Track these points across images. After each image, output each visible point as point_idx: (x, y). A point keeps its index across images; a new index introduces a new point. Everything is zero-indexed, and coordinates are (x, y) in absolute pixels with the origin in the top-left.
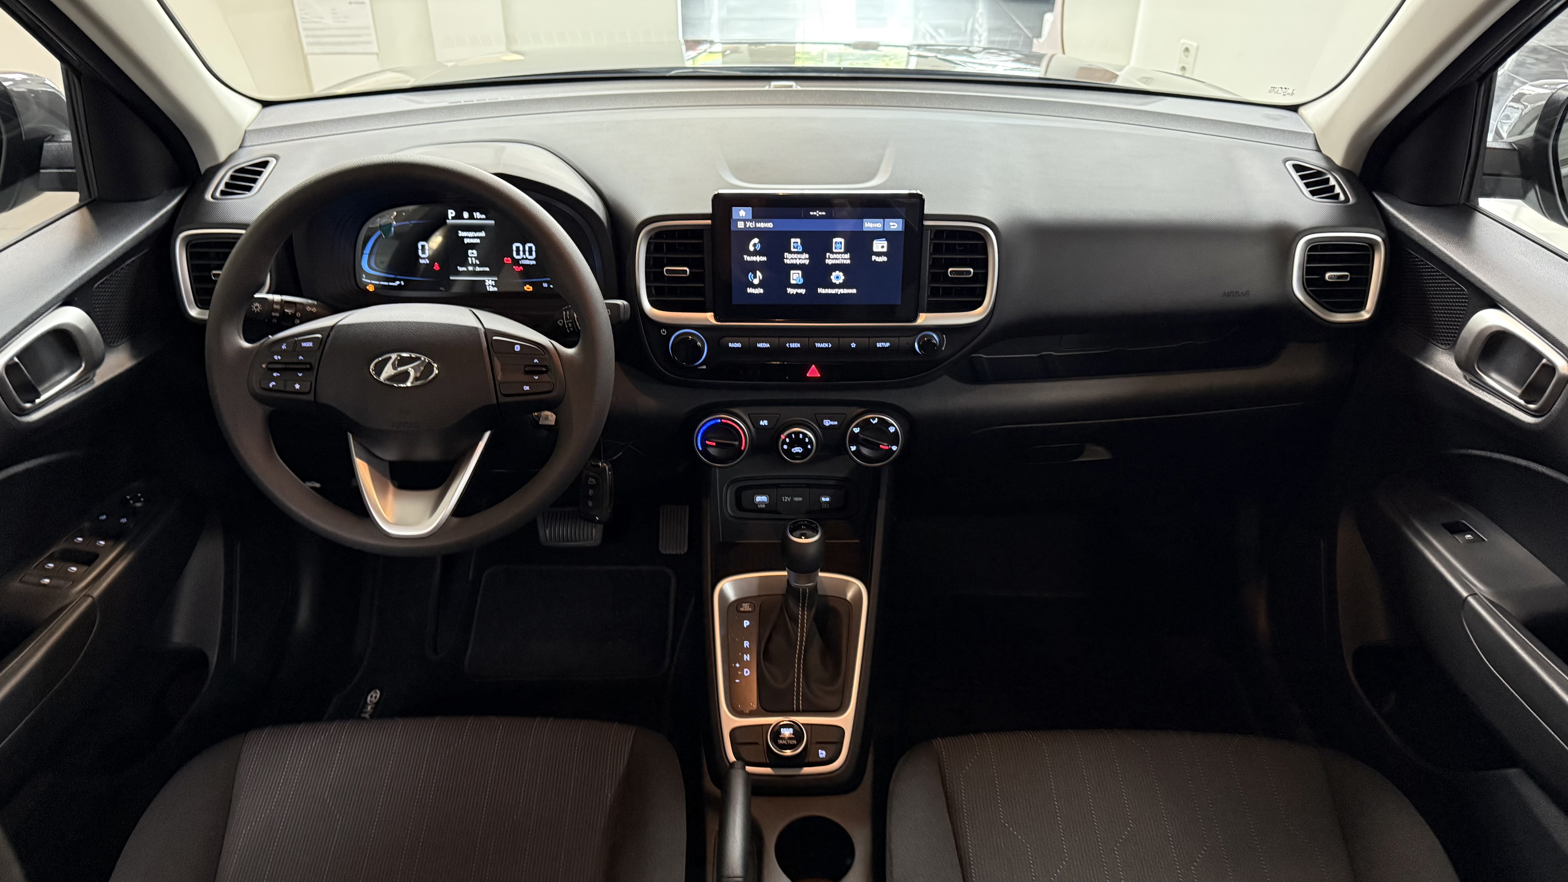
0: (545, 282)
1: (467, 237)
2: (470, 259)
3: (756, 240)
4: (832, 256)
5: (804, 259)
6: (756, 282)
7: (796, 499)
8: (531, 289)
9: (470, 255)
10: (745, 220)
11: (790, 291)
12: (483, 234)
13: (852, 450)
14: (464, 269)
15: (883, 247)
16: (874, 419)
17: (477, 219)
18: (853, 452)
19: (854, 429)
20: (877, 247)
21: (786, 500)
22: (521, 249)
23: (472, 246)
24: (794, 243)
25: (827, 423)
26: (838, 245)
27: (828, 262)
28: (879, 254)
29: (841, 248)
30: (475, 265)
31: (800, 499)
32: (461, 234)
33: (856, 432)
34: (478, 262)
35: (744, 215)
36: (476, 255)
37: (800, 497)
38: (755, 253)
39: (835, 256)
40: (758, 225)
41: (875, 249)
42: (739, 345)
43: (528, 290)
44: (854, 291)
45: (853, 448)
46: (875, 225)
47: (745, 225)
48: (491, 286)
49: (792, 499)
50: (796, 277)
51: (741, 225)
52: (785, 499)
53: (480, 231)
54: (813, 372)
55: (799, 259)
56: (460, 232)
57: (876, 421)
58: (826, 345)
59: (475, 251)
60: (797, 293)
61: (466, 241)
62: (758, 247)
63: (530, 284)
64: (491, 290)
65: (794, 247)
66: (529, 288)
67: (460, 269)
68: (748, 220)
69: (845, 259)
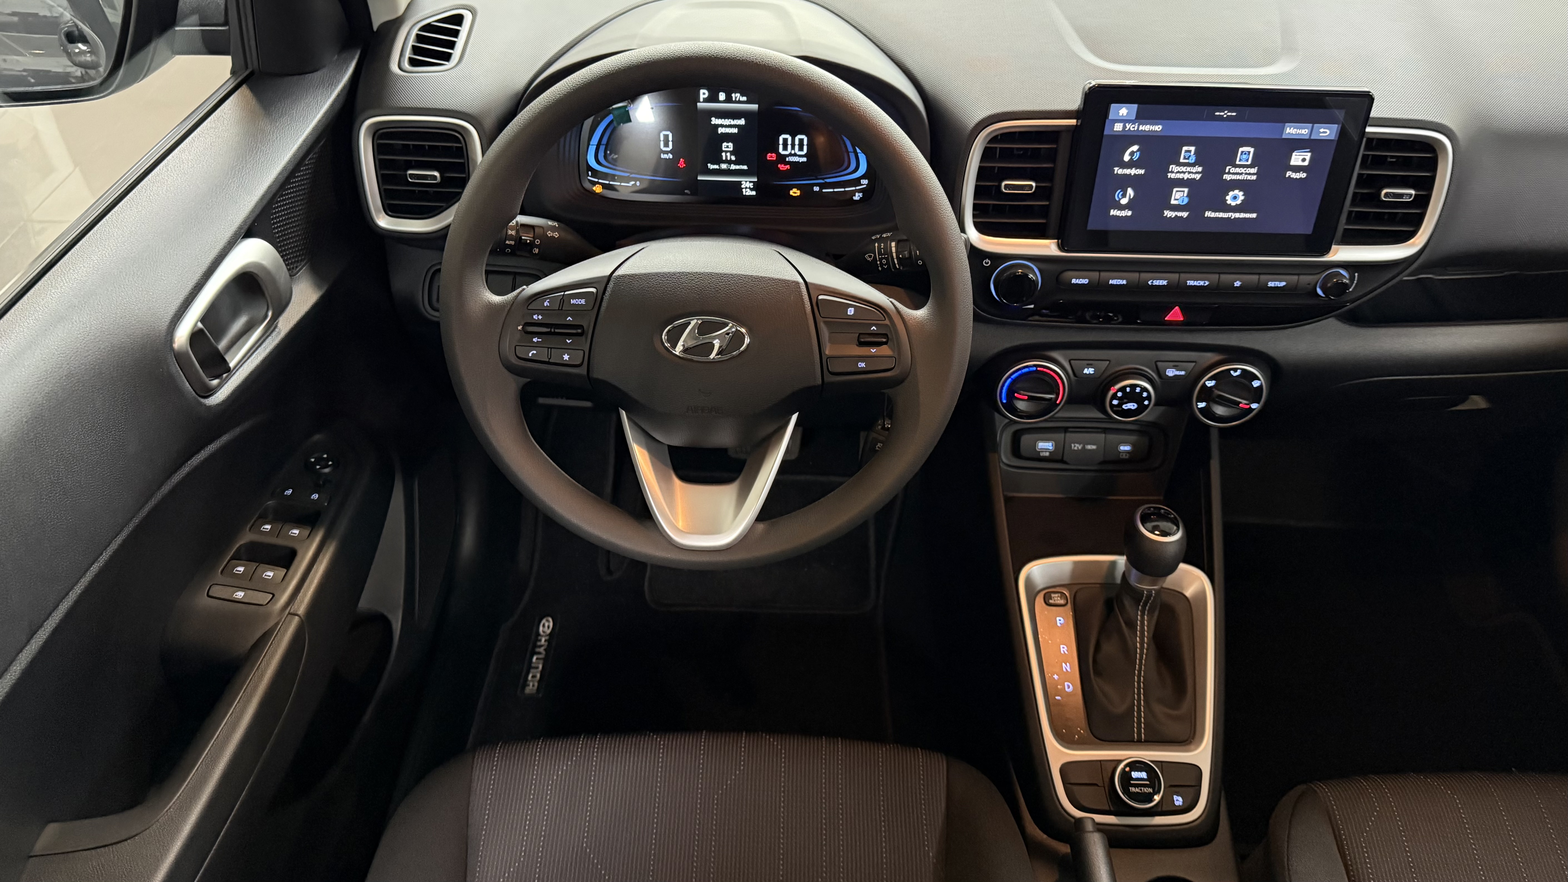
0: (816, 185)
1: (722, 126)
2: (723, 154)
3: (1135, 148)
4: (1233, 170)
5: (1195, 173)
6: (1124, 201)
7: (1089, 447)
8: (798, 193)
9: (724, 149)
10: (1124, 121)
11: (1168, 214)
12: (742, 122)
13: (1199, 407)
14: (716, 167)
15: (1304, 160)
16: (1235, 370)
17: (736, 102)
18: (1201, 410)
19: (1207, 383)
20: (1296, 160)
22: (789, 142)
23: (727, 137)
24: (1186, 151)
25: (1171, 373)
26: (1244, 157)
27: (1227, 177)
28: (1297, 169)
29: (1247, 160)
30: (730, 162)
31: (1094, 447)
32: (715, 121)
33: (1209, 385)
34: (733, 158)
35: (1125, 114)
36: (731, 149)
37: (1093, 444)
38: (1131, 164)
39: (1238, 170)
40: (1141, 128)
41: (1293, 163)
42: (1085, 281)
43: (794, 195)
44: (1254, 215)
45: (1202, 405)
46: (1299, 131)
47: (1125, 127)
48: (748, 190)
49: (1084, 447)
50: (1179, 196)
51: (1118, 127)
52: (1075, 446)
53: (739, 118)
54: (1176, 315)
55: (1189, 173)
56: (713, 119)
57: (1238, 373)
58: (1202, 283)
59: (731, 145)
60: (1176, 216)
61: (721, 130)
62: (1136, 157)
63: (798, 187)
64: (747, 194)
65: (1185, 158)
66: (795, 193)
67: (711, 167)
68: (1129, 121)
69: (1250, 174)
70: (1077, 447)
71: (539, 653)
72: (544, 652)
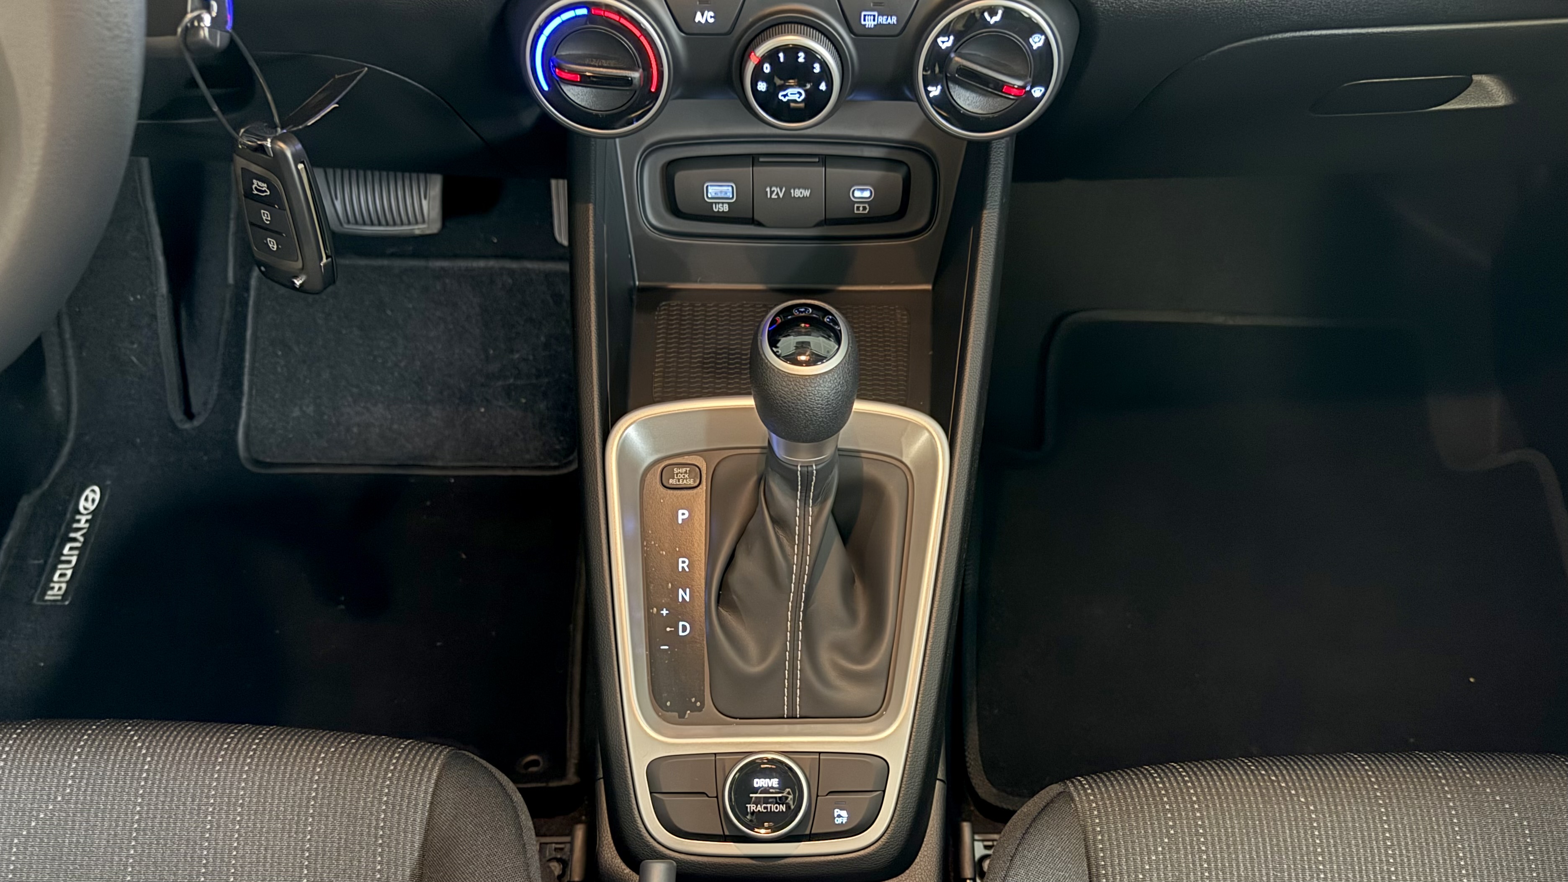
7: (797, 193)
13: (931, 95)
16: (996, 12)
18: (934, 101)
19: (940, 40)
21: (774, 196)
25: (872, 20)
31: (807, 193)
33: (945, 46)
37: (805, 188)
45: (935, 91)
49: (787, 193)
52: (772, 192)
57: (997, 17)
70: (776, 192)
71: (75, 540)
72: (82, 539)
